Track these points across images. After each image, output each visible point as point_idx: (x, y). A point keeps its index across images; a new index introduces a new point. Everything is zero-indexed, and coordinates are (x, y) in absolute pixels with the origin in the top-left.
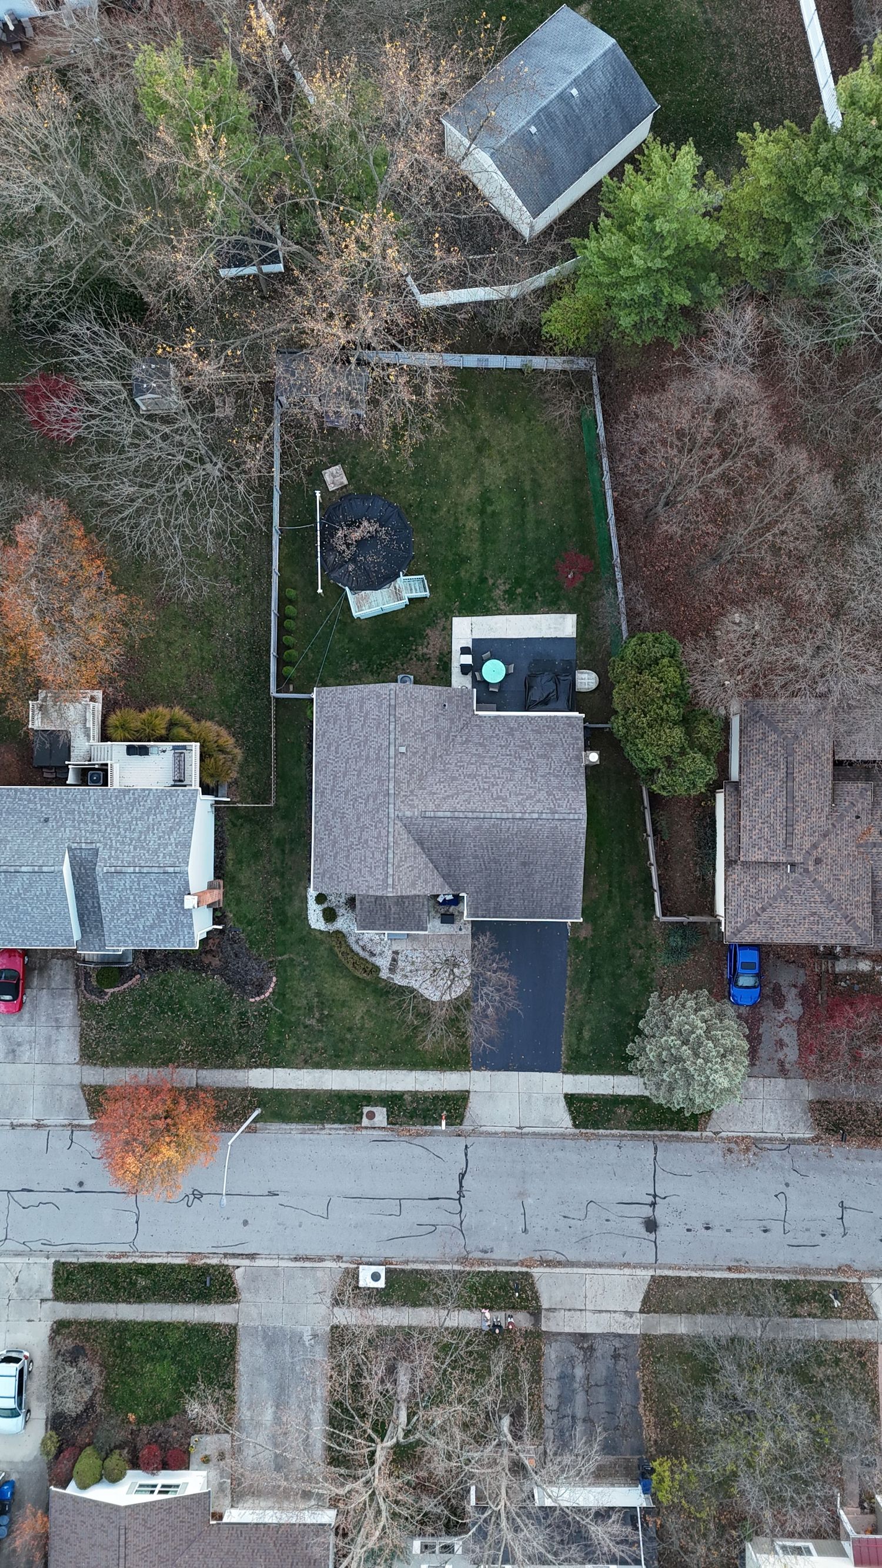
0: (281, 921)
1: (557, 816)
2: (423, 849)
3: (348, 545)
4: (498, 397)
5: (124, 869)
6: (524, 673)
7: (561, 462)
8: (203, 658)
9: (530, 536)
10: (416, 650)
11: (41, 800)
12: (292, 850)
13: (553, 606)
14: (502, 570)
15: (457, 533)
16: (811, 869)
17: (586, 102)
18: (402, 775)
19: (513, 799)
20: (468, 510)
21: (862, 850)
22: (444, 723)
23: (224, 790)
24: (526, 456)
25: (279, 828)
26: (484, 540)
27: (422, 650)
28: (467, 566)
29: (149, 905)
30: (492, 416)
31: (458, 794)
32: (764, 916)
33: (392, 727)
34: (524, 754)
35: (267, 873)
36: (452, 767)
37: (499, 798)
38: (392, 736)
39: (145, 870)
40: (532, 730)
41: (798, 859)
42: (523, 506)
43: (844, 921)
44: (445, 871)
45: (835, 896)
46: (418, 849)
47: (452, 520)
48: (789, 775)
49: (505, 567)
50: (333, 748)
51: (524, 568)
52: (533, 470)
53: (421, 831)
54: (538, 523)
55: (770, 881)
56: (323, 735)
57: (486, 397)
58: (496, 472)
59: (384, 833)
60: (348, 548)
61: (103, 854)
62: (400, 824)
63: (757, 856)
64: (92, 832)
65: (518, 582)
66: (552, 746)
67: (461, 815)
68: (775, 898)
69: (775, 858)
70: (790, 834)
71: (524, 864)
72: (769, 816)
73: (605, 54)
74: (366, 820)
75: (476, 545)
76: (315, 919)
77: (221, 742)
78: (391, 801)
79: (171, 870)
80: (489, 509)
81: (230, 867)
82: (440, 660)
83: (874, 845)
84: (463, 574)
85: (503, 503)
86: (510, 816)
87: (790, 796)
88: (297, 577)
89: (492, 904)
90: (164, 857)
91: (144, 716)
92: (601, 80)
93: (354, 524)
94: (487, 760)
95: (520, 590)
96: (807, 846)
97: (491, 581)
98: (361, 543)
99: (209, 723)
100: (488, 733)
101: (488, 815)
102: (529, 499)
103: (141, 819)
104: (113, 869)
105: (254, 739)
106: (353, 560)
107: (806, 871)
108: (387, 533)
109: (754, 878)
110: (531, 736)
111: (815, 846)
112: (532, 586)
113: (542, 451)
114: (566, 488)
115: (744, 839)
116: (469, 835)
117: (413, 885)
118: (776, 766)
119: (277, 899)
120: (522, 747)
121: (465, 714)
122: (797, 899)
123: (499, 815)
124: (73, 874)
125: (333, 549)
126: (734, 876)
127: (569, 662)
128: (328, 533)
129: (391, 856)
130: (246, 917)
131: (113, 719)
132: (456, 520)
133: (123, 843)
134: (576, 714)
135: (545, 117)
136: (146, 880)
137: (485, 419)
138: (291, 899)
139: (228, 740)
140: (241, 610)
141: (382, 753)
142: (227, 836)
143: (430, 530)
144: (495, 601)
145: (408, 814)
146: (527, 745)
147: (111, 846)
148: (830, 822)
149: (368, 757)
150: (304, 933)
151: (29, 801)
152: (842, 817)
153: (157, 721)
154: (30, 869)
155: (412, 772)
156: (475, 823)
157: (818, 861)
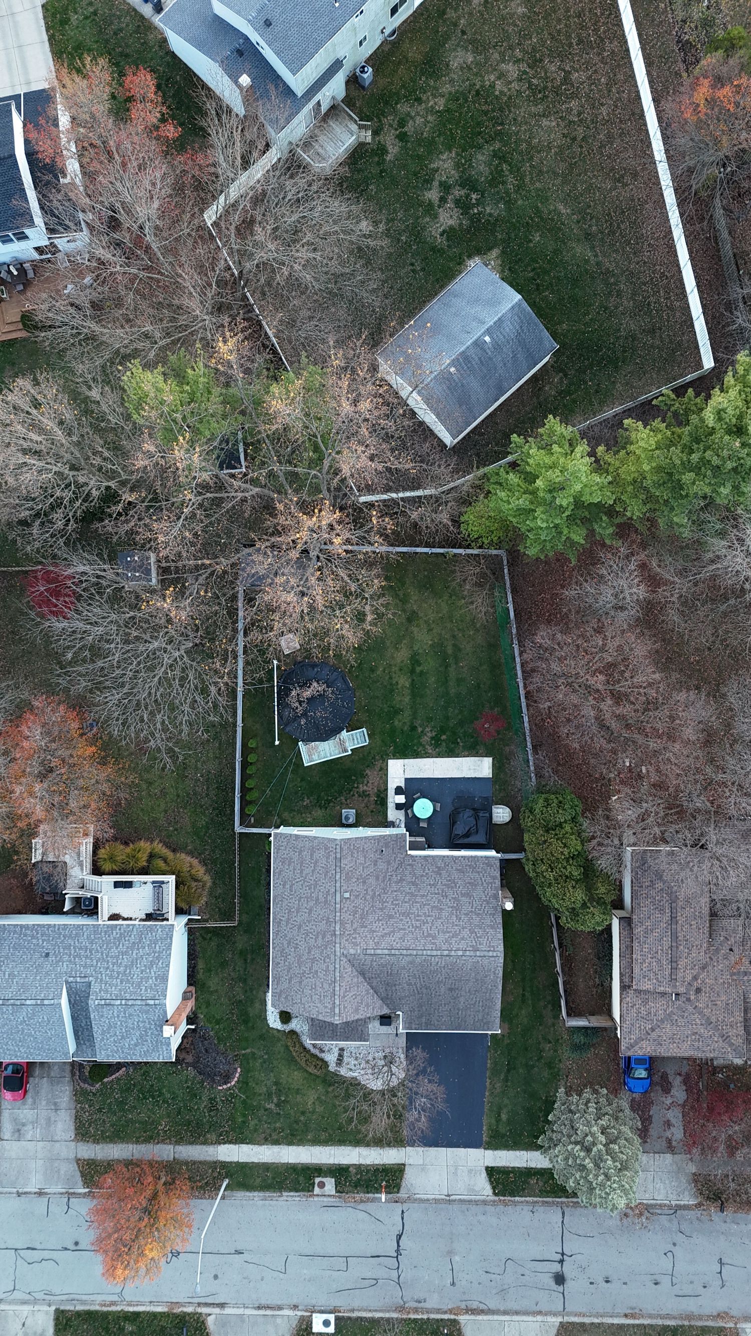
0: (244, 1021)
1: (478, 953)
2: (365, 978)
3: (300, 703)
4: (425, 576)
5: (113, 1002)
6: (450, 809)
7: (477, 630)
8: (178, 796)
9: (453, 691)
10: (357, 787)
11: (42, 935)
12: (253, 959)
13: (473, 750)
14: (429, 719)
15: (391, 689)
16: (692, 997)
17: (497, 346)
18: (347, 916)
19: (441, 937)
20: (401, 670)
21: (735, 977)
22: (382, 866)
23: (195, 909)
24: (449, 625)
25: (241, 940)
26: (414, 695)
27: (362, 788)
28: (400, 717)
29: (133, 1029)
30: (419, 592)
31: (393, 932)
32: (654, 1035)
33: (338, 877)
34: (450, 893)
35: (232, 979)
36: (389, 905)
37: (429, 935)
38: (338, 885)
39: (130, 1003)
40: (457, 870)
41: (682, 990)
42: (446, 667)
43: (720, 1039)
44: (383, 995)
45: (713, 1019)
46: (361, 979)
47: (387, 678)
48: (673, 919)
49: (431, 718)
50: (288, 886)
51: (447, 718)
52: (454, 636)
53: (363, 965)
54: (459, 681)
55: (658, 1007)
56: (280, 874)
57: (415, 576)
58: (423, 638)
59: (331, 968)
60: (301, 705)
61: (95, 987)
62: (345, 960)
63: (647, 986)
64: (85, 966)
65: (443, 730)
66: (473, 884)
67: (397, 952)
68: (662, 1021)
69: (662, 989)
70: (674, 969)
71: (451, 989)
72: (657, 953)
73: (513, 307)
74: (316, 953)
75: (407, 699)
76: (273, 1020)
77: (193, 872)
78: (338, 941)
79: (152, 1002)
80: (418, 669)
81: (200, 976)
82: (378, 796)
83: (746, 973)
84: (396, 723)
85: (429, 664)
86: (439, 953)
87: (674, 936)
88: (258, 726)
89: (424, 1020)
90: (146, 990)
91: (128, 850)
92: (509, 328)
93: (305, 684)
94: (418, 899)
95: (444, 737)
96: (689, 978)
97: (420, 730)
98: (311, 700)
99: (183, 856)
100: (419, 872)
101: (420, 953)
102: (451, 660)
103: (126, 953)
104: (103, 1002)
105: (221, 864)
106: (305, 714)
107: (689, 1000)
108: (333, 692)
109: (645, 1002)
110: (455, 875)
111: (695, 978)
112: (454, 733)
113: (462, 621)
114: (482, 651)
115: (636, 970)
116: (404, 968)
117: (357, 1010)
118: (662, 910)
119: (240, 1001)
120: (448, 886)
121: (399, 855)
122: (681, 1021)
123: (429, 953)
124: (70, 1001)
125: (288, 705)
126: (628, 999)
127: (486, 798)
128: (284, 693)
129: (337, 989)
130: (214, 1017)
131: (102, 853)
132: (391, 678)
133: (111, 977)
134: (493, 853)
135: (463, 360)
136: (131, 1010)
137: (414, 595)
138: (252, 1002)
139: (200, 871)
140: (211, 755)
141: (329, 898)
142: (198, 948)
143: (369, 687)
144: (424, 746)
145: (352, 951)
146: (452, 884)
147: (101, 980)
148: (708, 956)
149: (317, 899)
150: (264, 1031)
151: (33, 937)
152: (717, 951)
153: (140, 855)
154: (33, 1002)
155: (355, 912)
156: (410, 959)
157: (698, 991)
